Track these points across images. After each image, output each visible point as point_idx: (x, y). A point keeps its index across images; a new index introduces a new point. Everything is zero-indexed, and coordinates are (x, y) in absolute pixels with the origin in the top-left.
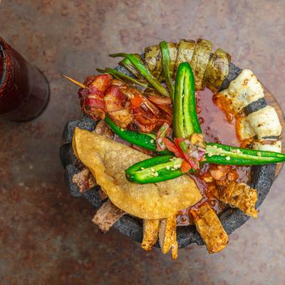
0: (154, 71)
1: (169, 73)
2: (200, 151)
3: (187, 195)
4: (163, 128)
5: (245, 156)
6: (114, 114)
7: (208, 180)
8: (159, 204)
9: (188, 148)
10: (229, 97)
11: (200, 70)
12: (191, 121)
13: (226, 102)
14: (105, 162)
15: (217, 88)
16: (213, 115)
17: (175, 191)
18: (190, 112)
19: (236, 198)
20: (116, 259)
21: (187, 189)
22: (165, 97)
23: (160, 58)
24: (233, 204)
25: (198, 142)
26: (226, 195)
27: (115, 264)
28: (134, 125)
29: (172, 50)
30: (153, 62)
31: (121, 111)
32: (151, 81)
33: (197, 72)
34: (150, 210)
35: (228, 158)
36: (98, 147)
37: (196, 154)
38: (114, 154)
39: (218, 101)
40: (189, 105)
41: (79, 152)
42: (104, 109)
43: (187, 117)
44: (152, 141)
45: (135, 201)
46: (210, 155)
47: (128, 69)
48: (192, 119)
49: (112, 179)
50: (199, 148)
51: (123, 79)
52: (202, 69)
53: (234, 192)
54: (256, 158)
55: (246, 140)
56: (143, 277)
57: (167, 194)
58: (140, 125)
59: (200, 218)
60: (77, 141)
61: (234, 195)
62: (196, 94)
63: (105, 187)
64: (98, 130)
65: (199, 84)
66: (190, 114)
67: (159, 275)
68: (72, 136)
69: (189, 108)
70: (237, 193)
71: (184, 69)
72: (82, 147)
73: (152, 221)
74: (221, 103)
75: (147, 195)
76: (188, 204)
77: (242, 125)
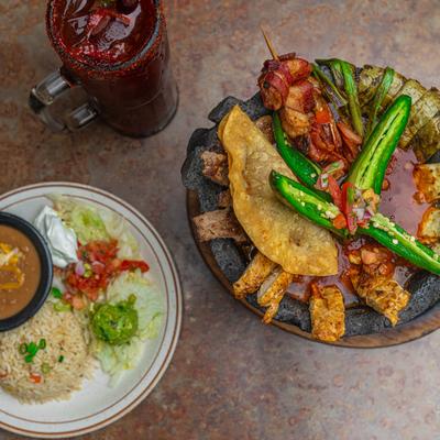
0: (362, 93)
1: (379, 107)
2: (367, 213)
3: (321, 259)
4: (336, 164)
5: (418, 249)
6: (290, 112)
7: (354, 259)
8: (283, 246)
9: (356, 200)
10: (434, 174)
11: (418, 121)
12: (375, 174)
13: (427, 179)
14: (248, 160)
15: (425, 157)
16: (403, 186)
17: (310, 247)
18: (380, 160)
19: (379, 293)
20: (216, 403)
21: (325, 252)
22: (357, 134)
23: (378, 82)
24: (371, 298)
25: (372, 199)
26: (368, 286)
27: (215, 411)
28: (305, 140)
29: (397, 81)
30: (366, 83)
31: (300, 114)
32: (352, 104)
33: (412, 123)
34: (272, 245)
35: (395, 242)
36: (251, 138)
37: (360, 213)
38: (265, 157)
39: (418, 174)
40: (384, 151)
41: (226, 132)
42: (284, 98)
43: (374, 165)
44: (313, 175)
45: (260, 223)
46: (377, 225)
47: (333, 75)
48: (378, 170)
49: (246, 186)
50: (369, 208)
51: (322, 80)
52: (421, 122)
53: (379, 286)
54: (430, 258)
55: (427, 237)
56: (256, 430)
57: (298, 245)
58: (312, 146)
59: (321, 297)
60: (231, 119)
61: (378, 289)
62: (396, 150)
63: (235, 185)
64: (260, 123)
65: (406, 139)
66: (379, 165)
67: (279, 427)
68: (224, 115)
69: (382, 156)
70: (383, 289)
71: (402, 104)
72: (232, 128)
73: (266, 260)
74: (420, 178)
75: (277, 225)
76: (316, 271)
77: (431, 217)
